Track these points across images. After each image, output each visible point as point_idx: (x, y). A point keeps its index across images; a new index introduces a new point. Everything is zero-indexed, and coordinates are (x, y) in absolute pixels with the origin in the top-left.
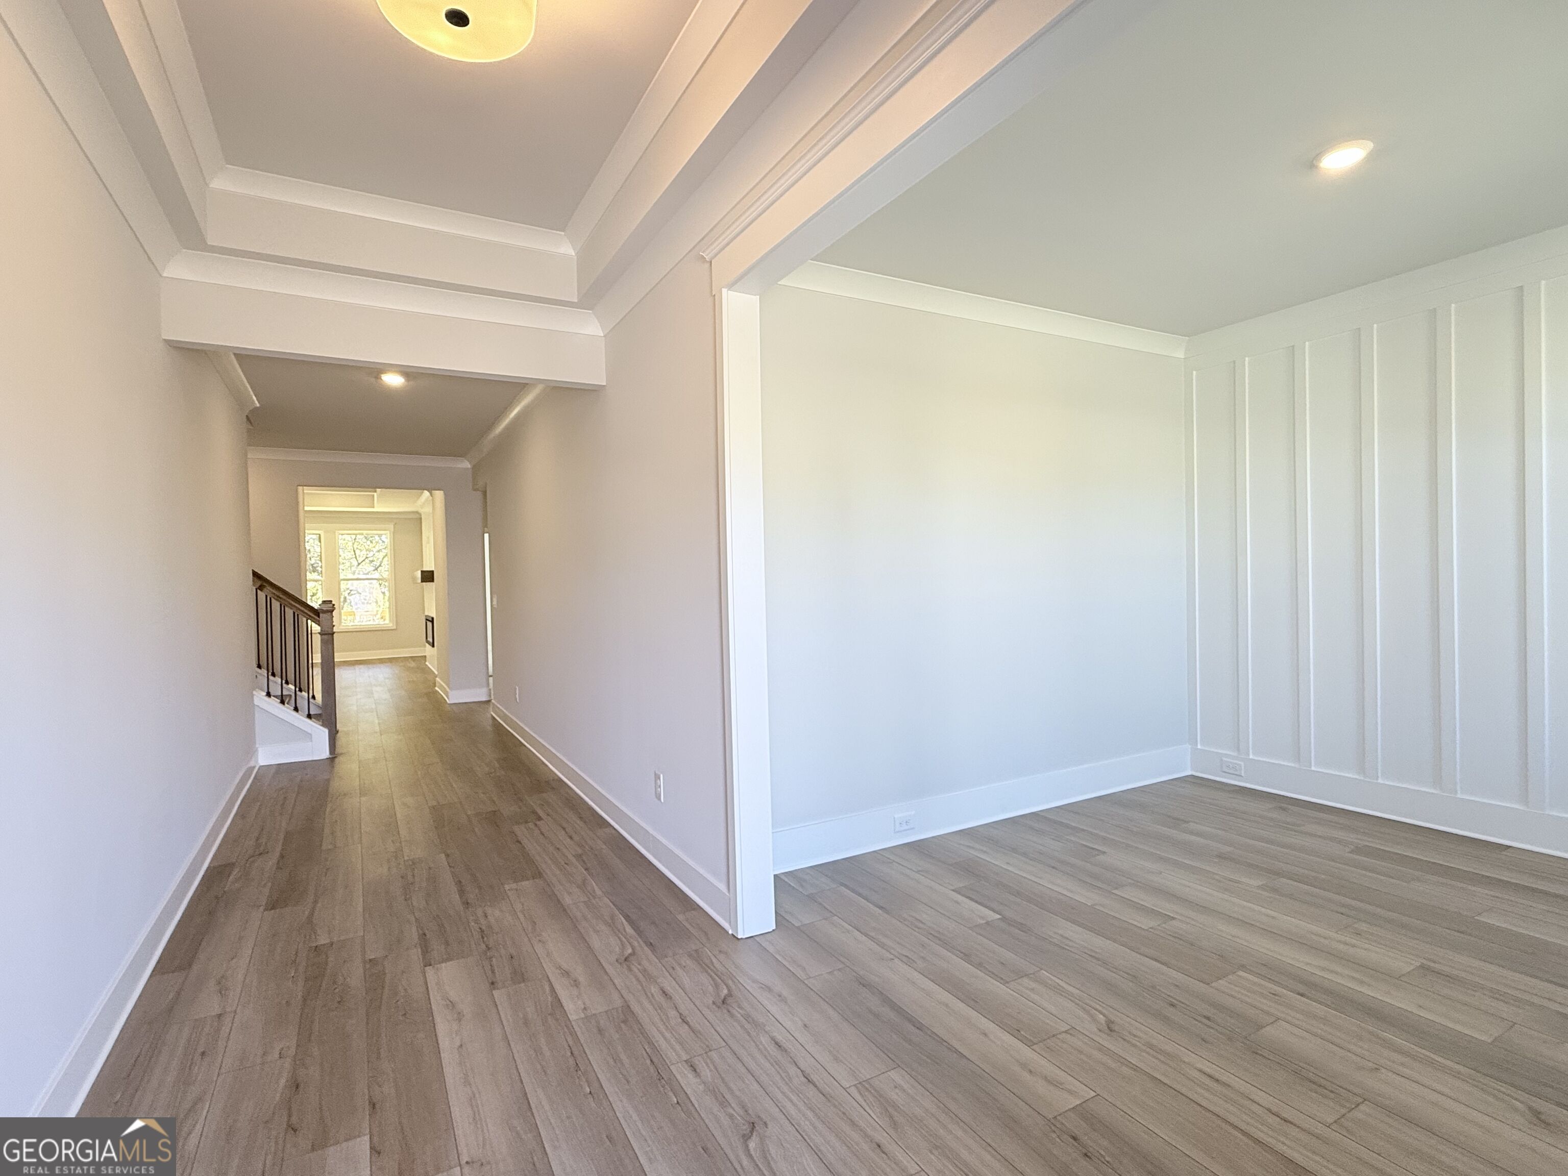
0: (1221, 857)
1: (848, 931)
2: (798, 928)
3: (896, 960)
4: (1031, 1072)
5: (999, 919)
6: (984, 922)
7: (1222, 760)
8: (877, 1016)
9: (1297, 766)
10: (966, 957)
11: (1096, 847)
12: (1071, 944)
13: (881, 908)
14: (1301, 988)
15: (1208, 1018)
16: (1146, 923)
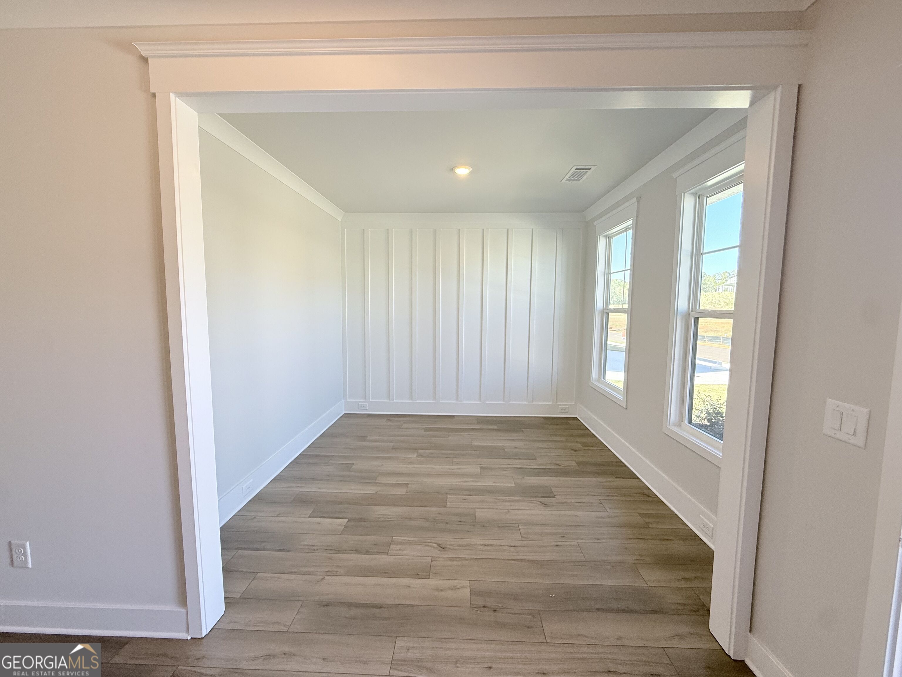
0: (394, 448)
1: (278, 578)
2: (240, 598)
3: (326, 577)
4: (442, 590)
5: (348, 521)
6: (343, 527)
7: (359, 404)
8: (354, 618)
9: (388, 401)
10: (357, 551)
11: (348, 462)
12: (389, 517)
13: (281, 550)
14: (468, 493)
15: (460, 522)
16: (402, 491)
